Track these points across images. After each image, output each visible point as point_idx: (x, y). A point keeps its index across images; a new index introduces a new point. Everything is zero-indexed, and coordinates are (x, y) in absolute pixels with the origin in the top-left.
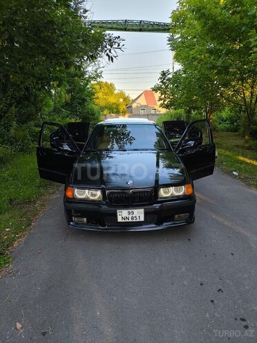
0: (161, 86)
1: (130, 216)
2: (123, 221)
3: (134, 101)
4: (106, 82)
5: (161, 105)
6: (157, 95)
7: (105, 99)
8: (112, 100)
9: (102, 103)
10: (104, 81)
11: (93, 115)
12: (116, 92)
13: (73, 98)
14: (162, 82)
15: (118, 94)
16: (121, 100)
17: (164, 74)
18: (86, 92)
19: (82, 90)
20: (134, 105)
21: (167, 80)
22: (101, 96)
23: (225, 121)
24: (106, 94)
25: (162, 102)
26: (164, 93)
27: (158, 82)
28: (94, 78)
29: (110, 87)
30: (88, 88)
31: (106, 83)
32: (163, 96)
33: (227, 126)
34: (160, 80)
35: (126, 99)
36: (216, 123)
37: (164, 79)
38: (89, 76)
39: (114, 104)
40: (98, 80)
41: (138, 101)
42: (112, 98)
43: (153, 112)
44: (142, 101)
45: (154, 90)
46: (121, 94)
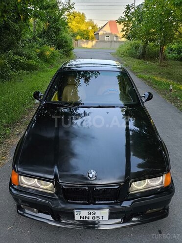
0: (125, 18)
1: (91, 217)
2: (82, 219)
3: (101, 29)
4: (79, 12)
5: (124, 36)
6: (120, 27)
7: (78, 27)
8: (83, 27)
9: (76, 30)
10: (77, 12)
11: (66, 42)
12: (86, 21)
13: (49, 27)
14: (126, 15)
15: (88, 22)
16: (91, 28)
17: (128, 8)
18: (60, 22)
19: (57, 20)
20: (101, 33)
21: (130, 14)
22: (74, 24)
23: (174, 51)
24: (79, 23)
25: (124, 33)
26: (126, 25)
27: (123, 15)
28: (67, 9)
29: (82, 17)
30: (62, 19)
31: (79, 14)
32: (126, 28)
33: (175, 55)
34: (124, 14)
35: (94, 27)
36: (166, 53)
37: (128, 13)
38: (63, 7)
39: (84, 31)
40: (71, 11)
41: (104, 29)
42: (83, 25)
43: (115, 39)
44: (107, 29)
45: (118, 22)
46: (91, 23)
